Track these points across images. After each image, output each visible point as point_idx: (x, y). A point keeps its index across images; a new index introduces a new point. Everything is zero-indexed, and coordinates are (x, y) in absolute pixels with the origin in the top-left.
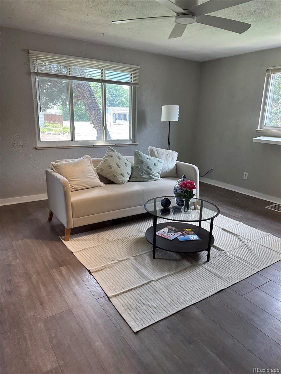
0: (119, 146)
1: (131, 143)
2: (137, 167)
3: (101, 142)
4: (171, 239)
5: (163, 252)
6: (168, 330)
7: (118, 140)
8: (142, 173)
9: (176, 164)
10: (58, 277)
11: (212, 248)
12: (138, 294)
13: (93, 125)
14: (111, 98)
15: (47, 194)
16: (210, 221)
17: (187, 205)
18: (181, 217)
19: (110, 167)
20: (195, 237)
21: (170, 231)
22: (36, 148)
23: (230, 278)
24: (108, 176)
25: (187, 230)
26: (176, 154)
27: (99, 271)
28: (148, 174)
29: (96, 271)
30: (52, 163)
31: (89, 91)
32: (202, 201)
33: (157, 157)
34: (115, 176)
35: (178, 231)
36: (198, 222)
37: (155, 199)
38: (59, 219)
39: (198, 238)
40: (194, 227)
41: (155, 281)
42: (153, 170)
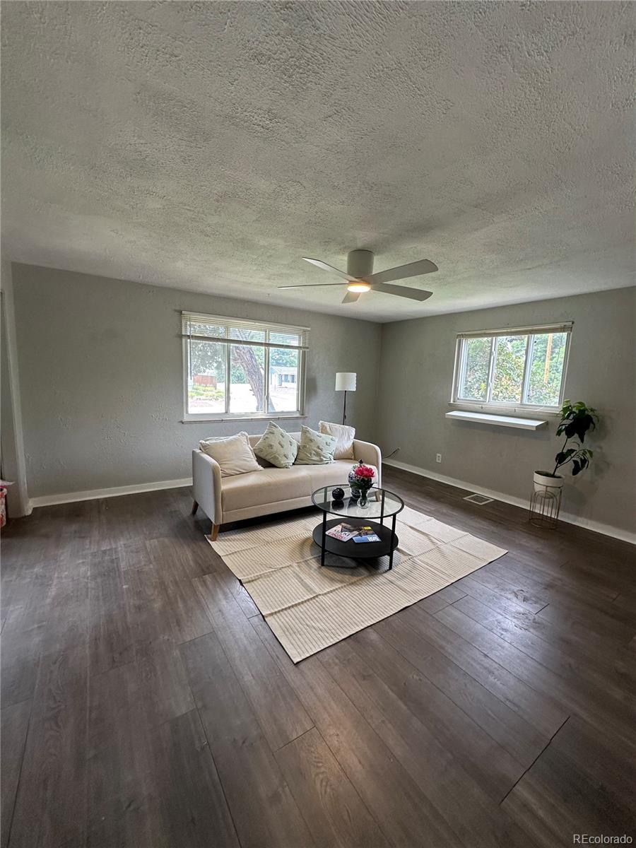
0: (285, 421)
1: (298, 415)
2: (304, 447)
3: (261, 415)
4: (345, 541)
5: (335, 558)
6: (337, 661)
7: (282, 412)
8: (311, 454)
9: (353, 443)
10: (200, 588)
11: (395, 552)
12: (301, 612)
13: (252, 393)
14: (277, 357)
15: (192, 479)
16: (392, 517)
17: (364, 498)
18: (357, 512)
19: (271, 446)
20: (375, 538)
21: (345, 529)
22: (183, 423)
23: (416, 592)
24: (267, 458)
25: (366, 528)
26: (353, 431)
27: (253, 581)
28: (318, 455)
29: (249, 582)
30: (201, 441)
31: (250, 353)
32: (384, 492)
33: (330, 435)
34: (276, 458)
35: (354, 530)
36: (380, 519)
37: (326, 488)
38: (206, 512)
39: (378, 540)
40: (374, 525)
41: (323, 595)
42: (324, 451)
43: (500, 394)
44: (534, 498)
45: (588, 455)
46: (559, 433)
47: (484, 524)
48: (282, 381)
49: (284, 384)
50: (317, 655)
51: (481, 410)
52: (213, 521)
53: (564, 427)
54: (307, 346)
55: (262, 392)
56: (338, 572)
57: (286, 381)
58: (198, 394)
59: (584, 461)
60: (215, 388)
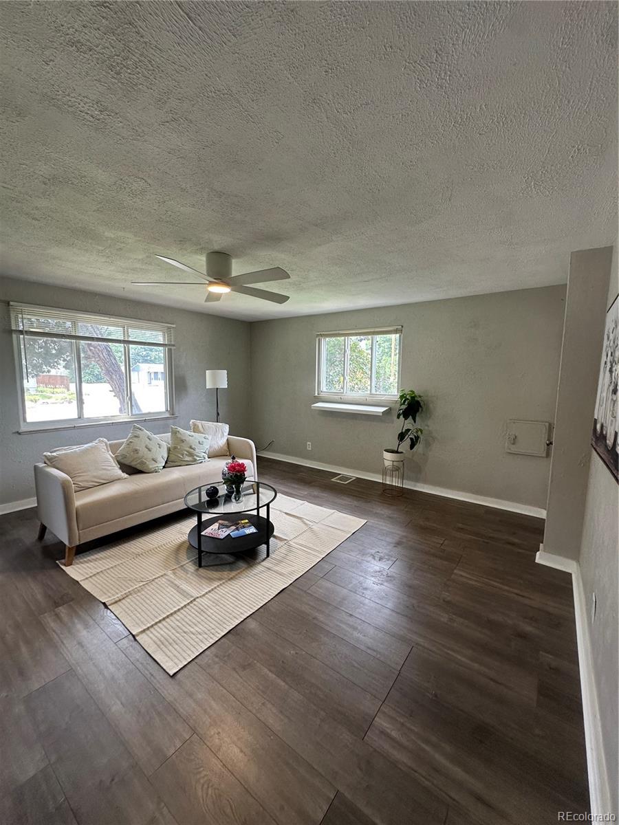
0: (153, 422)
1: (167, 415)
2: (175, 448)
3: (125, 418)
4: (222, 537)
5: (213, 557)
6: (217, 660)
7: (149, 413)
8: (183, 455)
9: (227, 440)
10: (52, 624)
11: (272, 540)
12: (178, 620)
15: (36, 498)
16: (266, 507)
17: (238, 492)
18: (233, 507)
19: (136, 451)
20: (252, 530)
21: (222, 526)
22: (19, 434)
23: (291, 573)
24: (133, 464)
25: (243, 522)
26: (226, 428)
27: (120, 600)
28: (191, 455)
29: (116, 602)
30: (45, 453)
31: (107, 350)
32: (258, 484)
33: (202, 433)
34: (143, 463)
35: (231, 526)
36: (256, 511)
37: (200, 488)
38: (57, 534)
40: (250, 517)
41: (200, 597)
42: (197, 450)
43: (356, 386)
45: (419, 433)
46: (398, 417)
48: (151, 379)
49: (154, 382)
50: (196, 661)
51: (340, 400)
52: (67, 543)
53: (401, 411)
54: (173, 343)
55: (124, 391)
56: (216, 571)
57: (156, 378)
58: (45, 397)
59: (417, 438)
60: (68, 390)
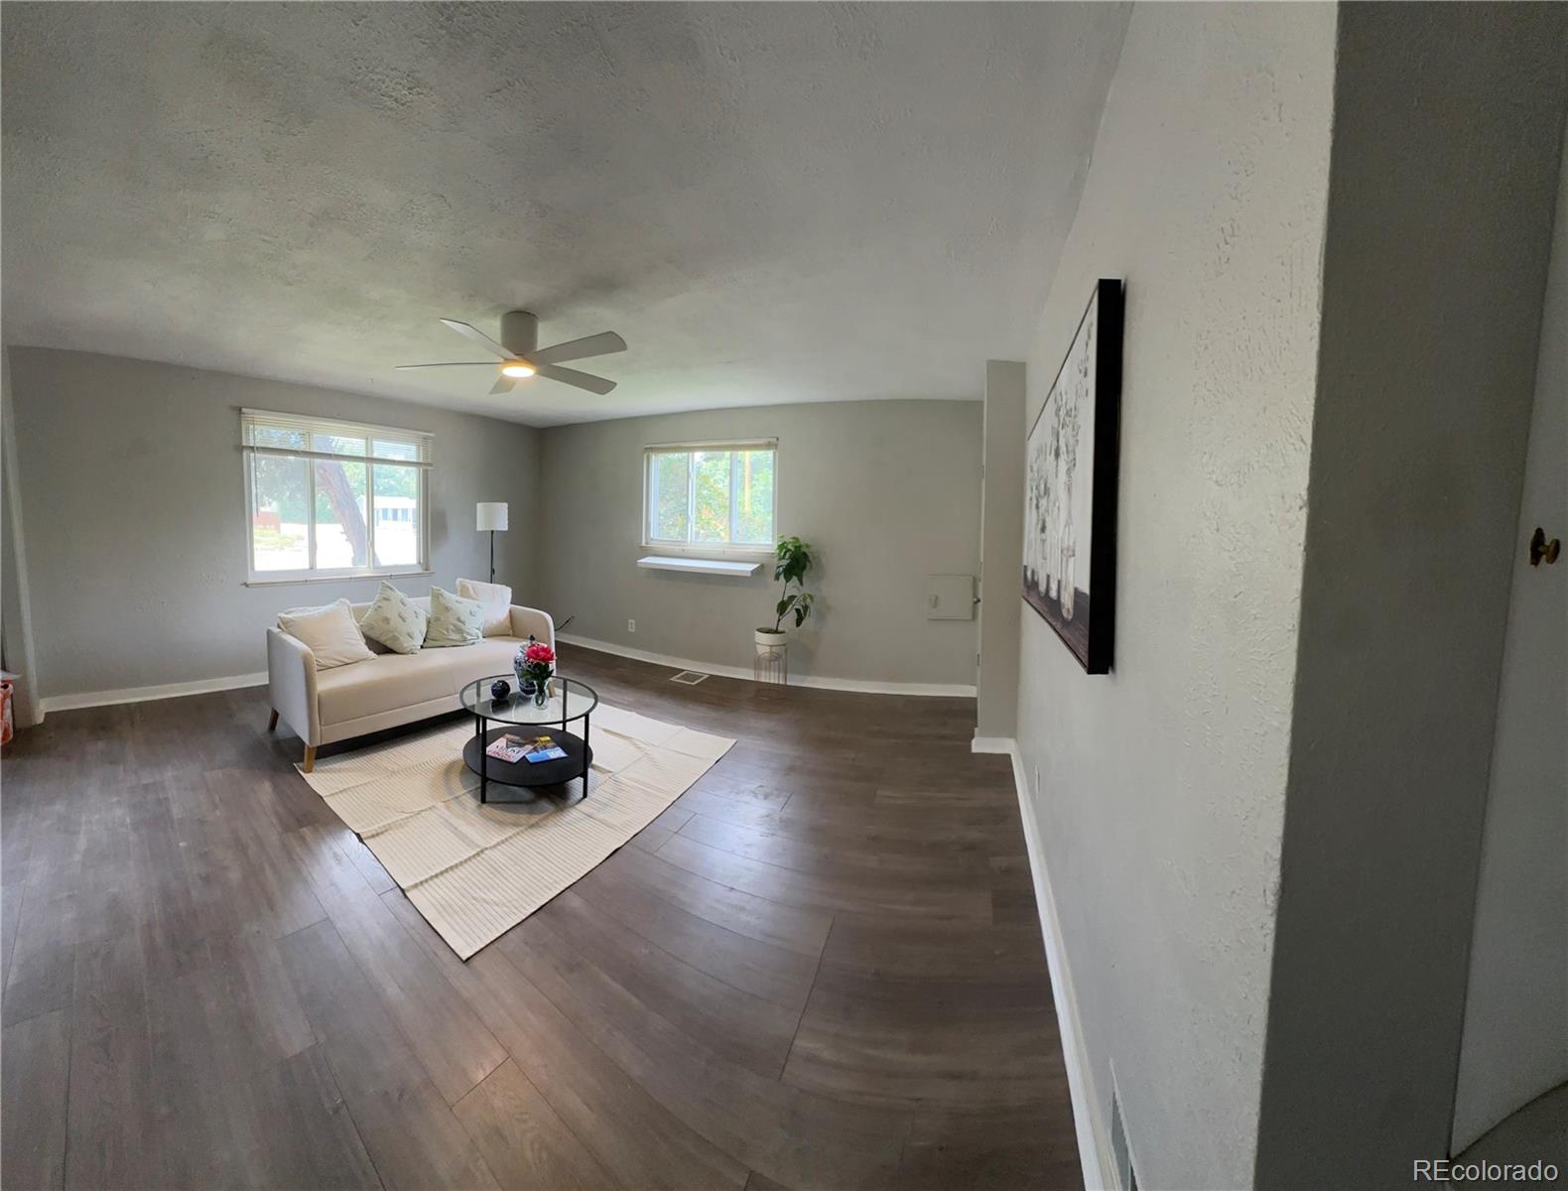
0: (403, 580)
1: (420, 570)
2: (437, 619)
3: (364, 570)
4: (515, 761)
5: (501, 789)
6: (526, 948)
7: (394, 567)
8: (447, 630)
9: (510, 611)
10: (298, 850)
11: (590, 770)
12: (462, 879)
13: (346, 537)
15: (267, 673)
16: (583, 718)
17: (541, 692)
18: (531, 715)
19: (387, 620)
20: (557, 753)
21: (511, 744)
22: (246, 585)
24: (382, 639)
25: (543, 739)
26: (507, 592)
27: (377, 835)
28: (460, 631)
29: (373, 836)
30: (279, 615)
31: (341, 474)
32: (565, 681)
33: (474, 599)
34: (395, 638)
35: (524, 744)
36: (561, 725)
37: (478, 683)
38: (292, 726)
39: (563, 755)
40: (553, 734)
41: (491, 848)
42: (467, 625)
43: (702, 531)
44: (758, 664)
45: (808, 600)
46: (777, 578)
47: (701, 711)
50: (496, 944)
52: (306, 739)
53: (781, 569)
54: (429, 461)
55: (362, 536)
56: (508, 811)
59: (806, 608)
60: (279, 532)
